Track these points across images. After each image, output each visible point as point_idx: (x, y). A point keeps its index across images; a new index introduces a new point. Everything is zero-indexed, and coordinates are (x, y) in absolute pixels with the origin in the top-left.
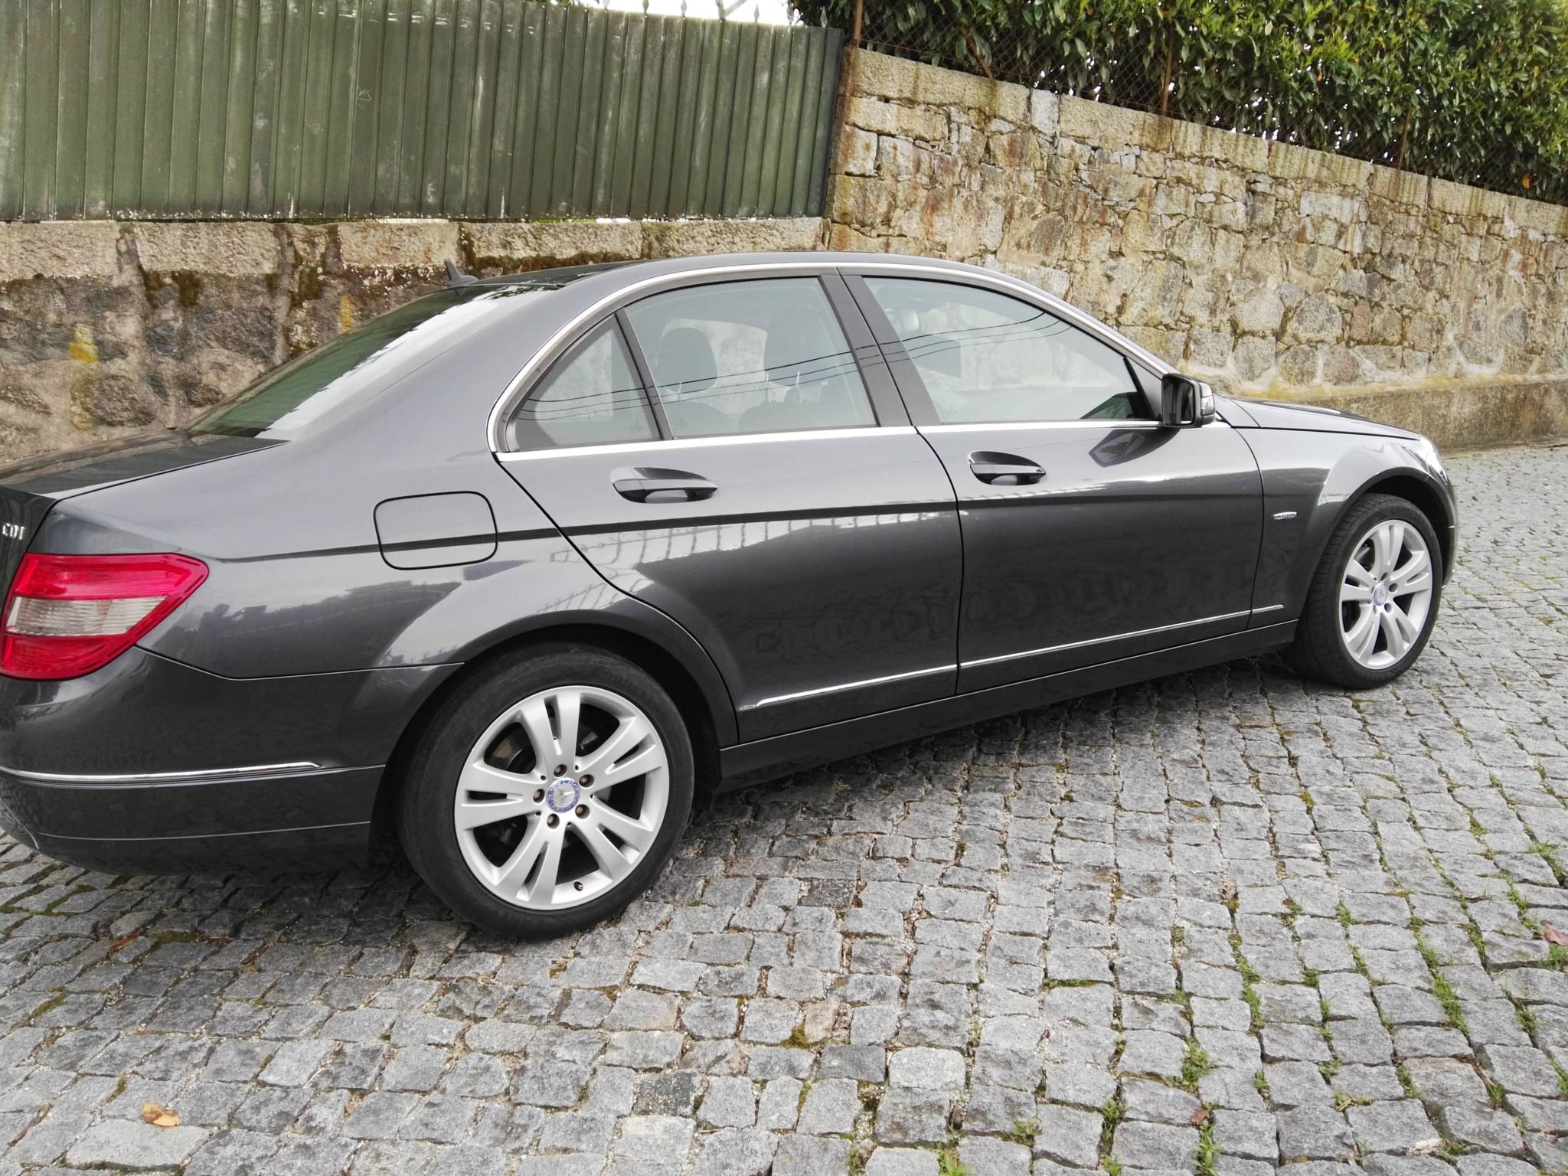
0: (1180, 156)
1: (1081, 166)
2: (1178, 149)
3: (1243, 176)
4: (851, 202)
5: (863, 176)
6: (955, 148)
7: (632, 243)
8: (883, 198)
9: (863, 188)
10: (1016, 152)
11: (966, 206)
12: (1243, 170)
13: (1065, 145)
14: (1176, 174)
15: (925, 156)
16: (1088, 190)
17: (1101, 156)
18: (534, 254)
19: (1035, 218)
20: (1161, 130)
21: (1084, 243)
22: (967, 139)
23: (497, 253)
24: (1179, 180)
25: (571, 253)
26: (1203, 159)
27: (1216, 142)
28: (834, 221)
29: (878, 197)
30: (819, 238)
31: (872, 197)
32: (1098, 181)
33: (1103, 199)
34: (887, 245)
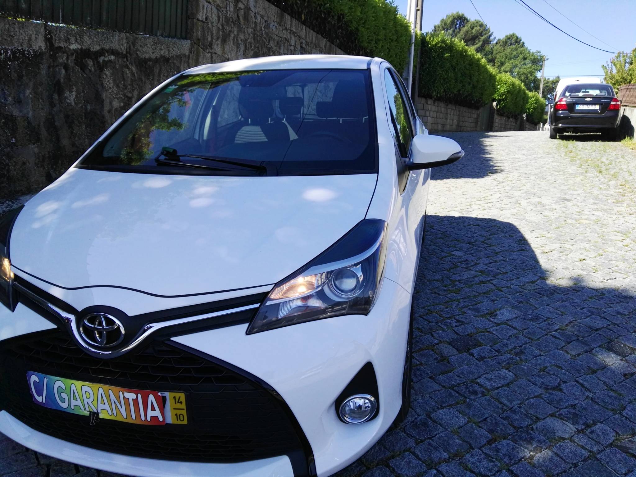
0: (286, 29)
1: (263, 29)
2: (286, 25)
3: (299, 40)
4: (199, 33)
5: (202, 21)
6: (229, 13)
7: (122, 45)
8: (210, 34)
9: (203, 28)
10: (246, 18)
11: (234, 40)
12: (300, 37)
13: (259, 17)
14: (285, 36)
15: (220, 14)
16: (265, 40)
17: (268, 24)
18: (79, 47)
19: (252, 50)
20: (281, 17)
22: (232, 9)
23: (62, 44)
24: (286, 38)
25: (96, 48)
26: (291, 31)
27: (294, 25)
28: (195, 43)
29: (208, 32)
30: (190, 51)
31: (206, 33)
32: (267, 36)
33: (268, 44)
34: (212, 57)
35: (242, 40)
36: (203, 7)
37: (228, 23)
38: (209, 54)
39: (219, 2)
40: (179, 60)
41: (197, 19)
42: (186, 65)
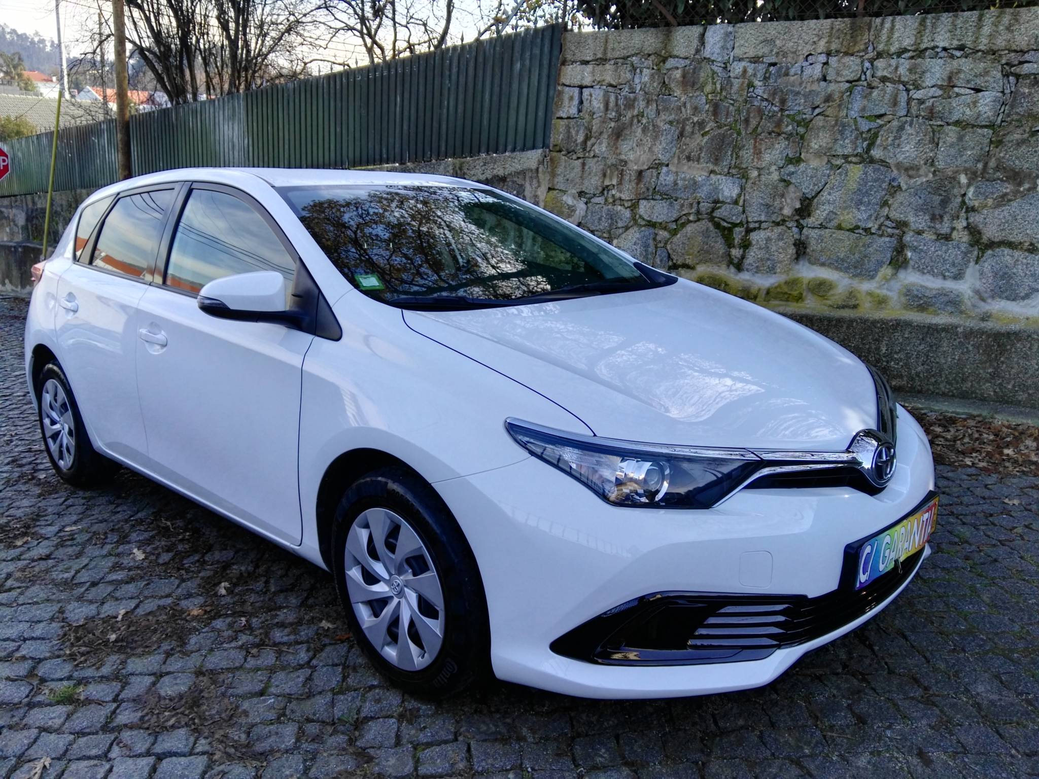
0: (885, 54)
1: (757, 83)
2: (880, 48)
4: (560, 137)
5: (569, 118)
6: (639, 87)
8: (581, 131)
9: (568, 127)
10: (689, 81)
11: (645, 130)
12: (993, 52)
13: (737, 68)
14: (879, 74)
15: (612, 98)
17: (779, 71)
19: (706, 133)
20: (855, 32)
21: (758, 153)
22: (646, 79)
26: (921, 52)
27: (943, 30)
28: (550, 151)
29: (578, 132)
30: (541, 162)
31: (573, 133)
32: (774, 94)
33: (782, 110)
34: (584, 164)
35: (671, 123)
36: (571, 98)
37: (630, 104)
38: (580, 161)
39: (609, 78)
40: (521, 177)
41: (558, 118)
42: (535, 181)
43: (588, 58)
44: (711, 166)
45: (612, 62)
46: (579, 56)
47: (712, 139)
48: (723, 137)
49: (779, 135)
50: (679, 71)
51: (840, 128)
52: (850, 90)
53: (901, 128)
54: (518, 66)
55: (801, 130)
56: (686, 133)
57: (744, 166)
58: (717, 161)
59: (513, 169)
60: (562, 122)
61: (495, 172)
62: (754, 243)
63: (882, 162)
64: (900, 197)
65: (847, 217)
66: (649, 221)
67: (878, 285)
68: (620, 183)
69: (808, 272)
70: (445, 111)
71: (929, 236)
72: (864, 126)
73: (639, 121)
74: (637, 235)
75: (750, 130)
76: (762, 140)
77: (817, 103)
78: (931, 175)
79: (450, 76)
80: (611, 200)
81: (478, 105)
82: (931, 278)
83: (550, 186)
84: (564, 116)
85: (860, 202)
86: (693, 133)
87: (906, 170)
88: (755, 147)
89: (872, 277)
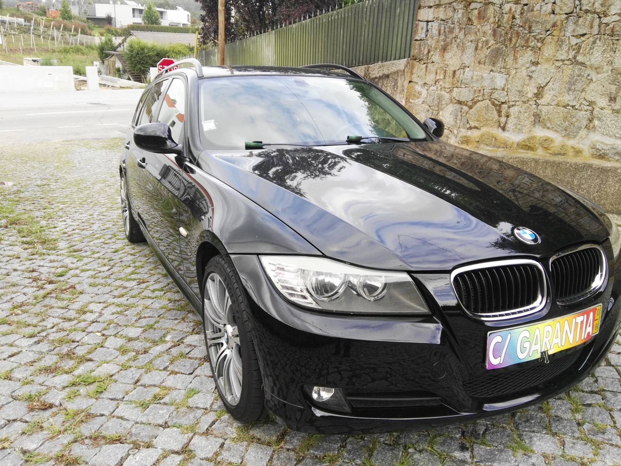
1: (517, 16)
4: (416, 51)
5: (421, 40)
6: (456, 21)
9: (420, 45)
11: (458, 47)
13: (507, 7)
15: (443, 27)
17: (528, 8)
19: (489, 48)
21: (516, 59)
22: (460, 15)
28: (411, 59)
29: (425, 48)
30: (406, 66)
31: (422, 48)
32: (526, 23)
33: (529, 32)
34: (427, 67)
35: (471, 41)
36: (422, 28)
37: (451, 31)
38: (425, 65)
39: (442, 16)
40: (396, 75)
41: (416, 40)
42: (403, 77)
43: (431, 5)
44: (491, 67)
45: (443, 6)
46: (427, 4)
47: (492, 51)
48: (498, 50)
49: (528, 48)
50: (477, 11)
51: (560, 43)
52: (567, 19)
53: (594, 42)
54: (398, 10)
55: (539, 45)
56: (479, 48)
57: (508, 67)
58: (494, 64)
59: (393, 70)
60: (417, 43)
61: (384, 72)
62: (512, 114)
63: (582, 64)
64: (592, 85)
65: (562, 98)
66: (458, 101)
67: (577, 141)
68: (445, 78)
69: (540, 133)
70: (363, 38)
71: (608, 112)
72: (574, 41)
73: (455, 41)
74: (452, 109)
75: (512, 45)
76: (518, 51)
77: (548, 28)
78: (610, 72)
79: (366, 18)
80: (439, 88)
81: (378, 35)
82: (608, 138)
83: (410, 80)
84: (418, 39)
85: (570, 89)
86: (482, 47)
87: (596, 69)
88: (514, 55)
89: (575, 136)
